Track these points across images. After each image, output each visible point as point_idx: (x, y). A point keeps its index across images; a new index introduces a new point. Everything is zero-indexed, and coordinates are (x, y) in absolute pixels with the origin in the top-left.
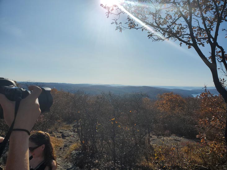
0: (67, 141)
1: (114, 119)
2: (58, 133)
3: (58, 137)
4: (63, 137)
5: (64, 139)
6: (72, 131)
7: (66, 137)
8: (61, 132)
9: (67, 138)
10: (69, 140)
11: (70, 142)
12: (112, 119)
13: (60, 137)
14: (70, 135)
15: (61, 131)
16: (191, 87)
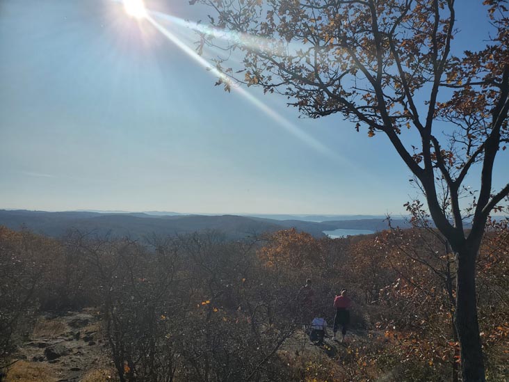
0: (63, 368)
1: (208, 302)
2: (31, 348)
3: (35, 359)
4: (52, 356)
5: (55, 362)
6: (71, 337)
7: (58, 356)
8: (41, 345)
9: (63, 359)
10: (68, 365)
11: (73, 370)
12: (203, 303)
13: (41, 359)
14: (71, 350)
15: (40, 341)
16: (321, 217)
